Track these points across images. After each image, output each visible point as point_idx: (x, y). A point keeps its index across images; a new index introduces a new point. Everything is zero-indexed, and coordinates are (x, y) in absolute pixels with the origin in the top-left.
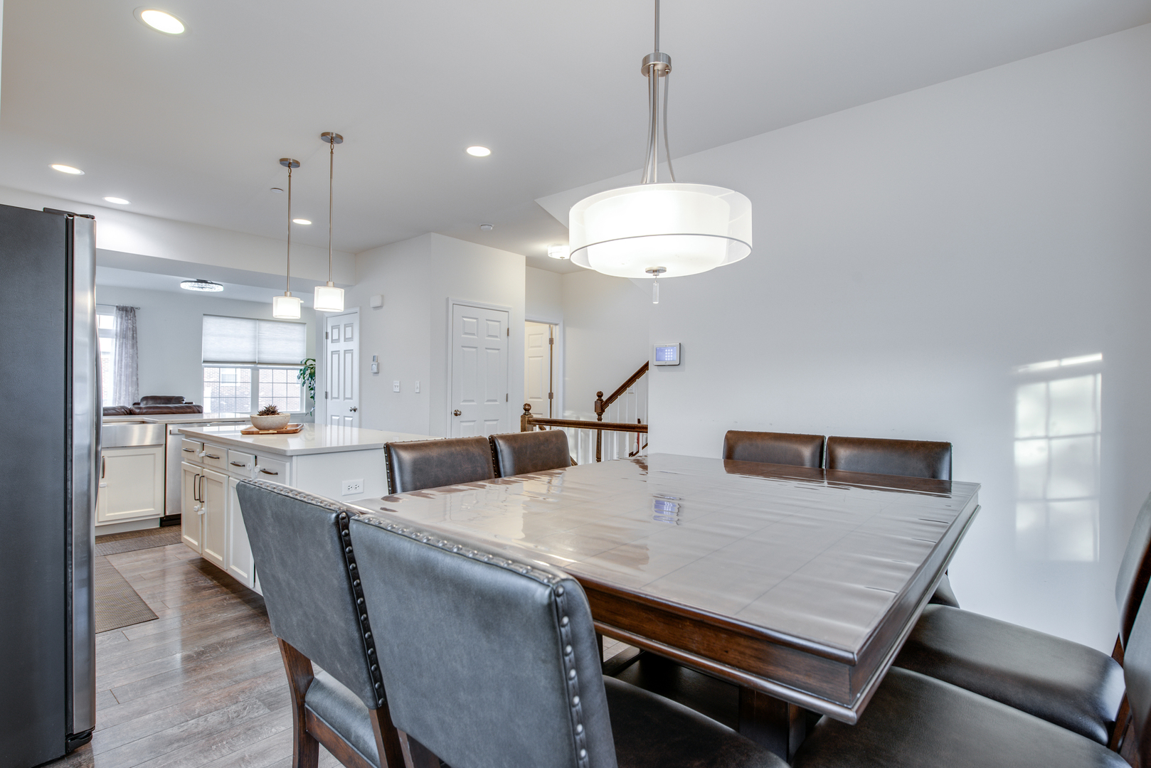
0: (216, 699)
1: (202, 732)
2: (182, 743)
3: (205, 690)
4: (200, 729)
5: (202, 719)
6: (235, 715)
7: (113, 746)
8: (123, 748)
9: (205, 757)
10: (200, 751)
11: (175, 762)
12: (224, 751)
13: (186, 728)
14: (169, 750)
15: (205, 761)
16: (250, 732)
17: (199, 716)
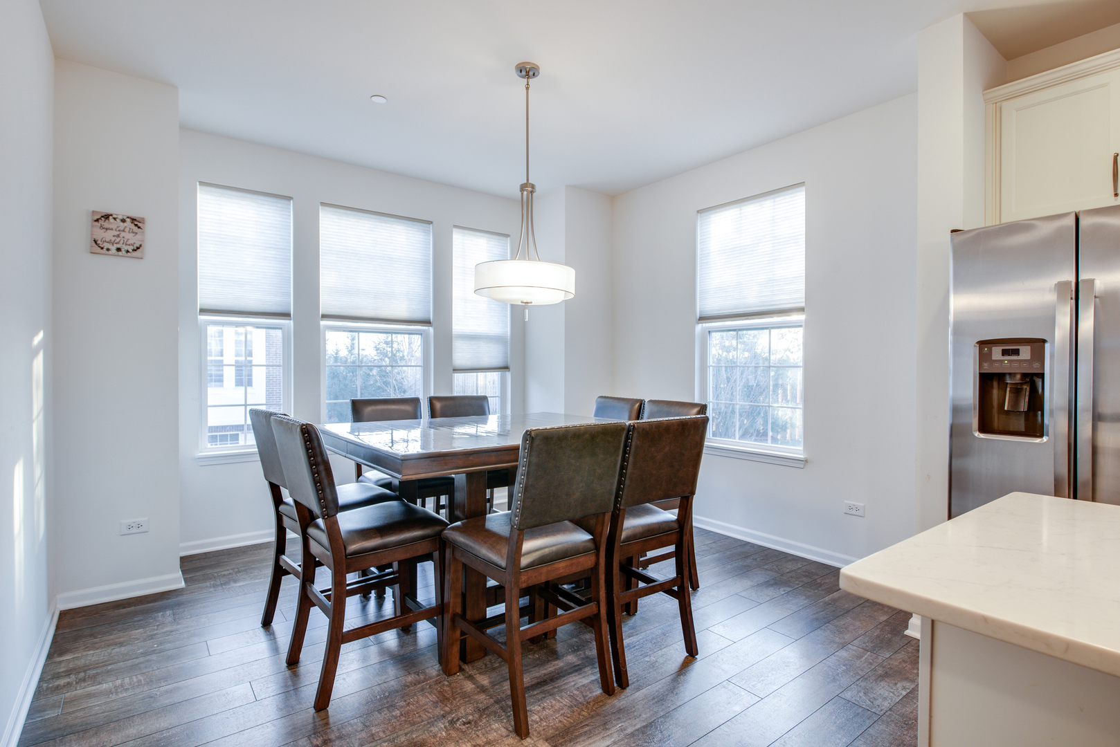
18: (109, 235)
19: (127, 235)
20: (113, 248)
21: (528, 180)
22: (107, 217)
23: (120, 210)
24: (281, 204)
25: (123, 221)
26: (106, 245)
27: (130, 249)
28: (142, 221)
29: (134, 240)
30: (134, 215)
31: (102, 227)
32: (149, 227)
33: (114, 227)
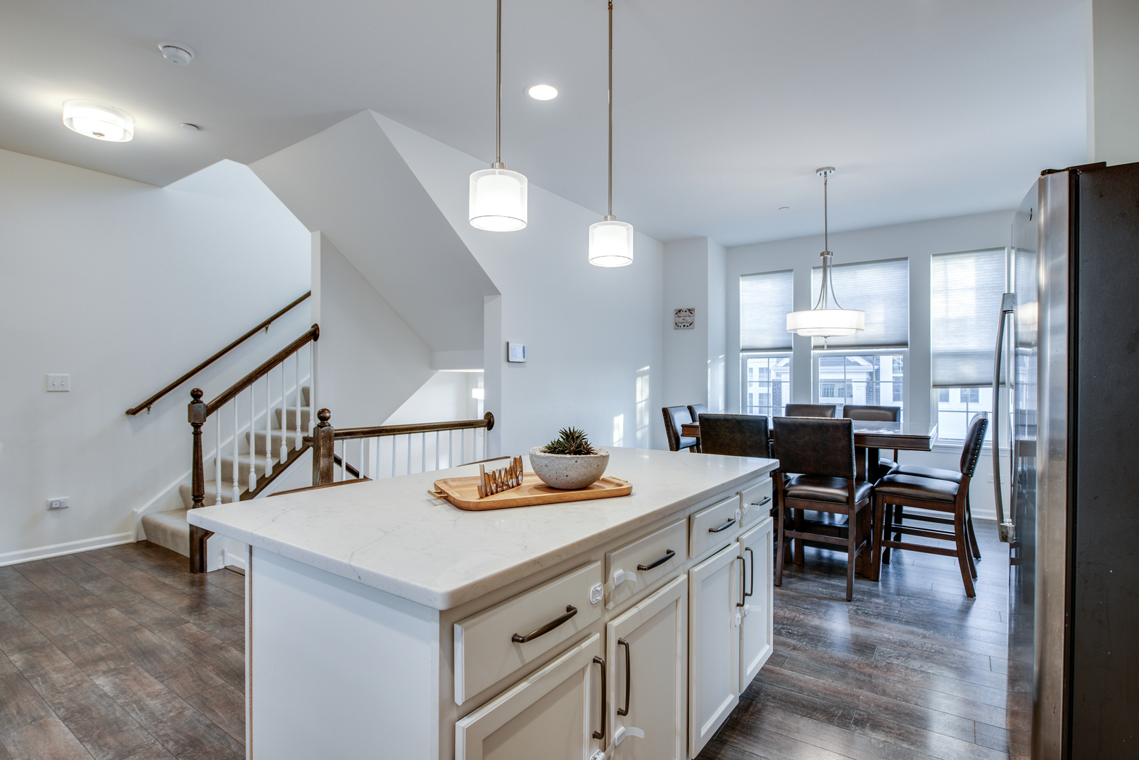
0: (899, 675)
1: (931, 662)
2: (949, 664)
3: (899, 686)
4: (930, 664)
5: (923, 669)
6: (900, 658)
7: (996, 691)
8: (989, 685)
9: (942, 649)
10: (942, 653)
11: (961, 657)
12: (930, 646)
13: (938, 671)
14: (960, 666)
15: (944, 648)
16: (905, 645)
17: (922, 672)
18: (681, 320)
19: (687, 318)
20: (682, 326)
21: (826, 249)
22: (680, 311)
23: (685, 306)
24: (786, 275)
25: (686, 311)
26: (680, 325)
27: (688, 324)
28: (693, 310)
29: (689, 320)
30: (689, 308)
31: (678, 316)
32: (697, 313)
33: (682, 315)
